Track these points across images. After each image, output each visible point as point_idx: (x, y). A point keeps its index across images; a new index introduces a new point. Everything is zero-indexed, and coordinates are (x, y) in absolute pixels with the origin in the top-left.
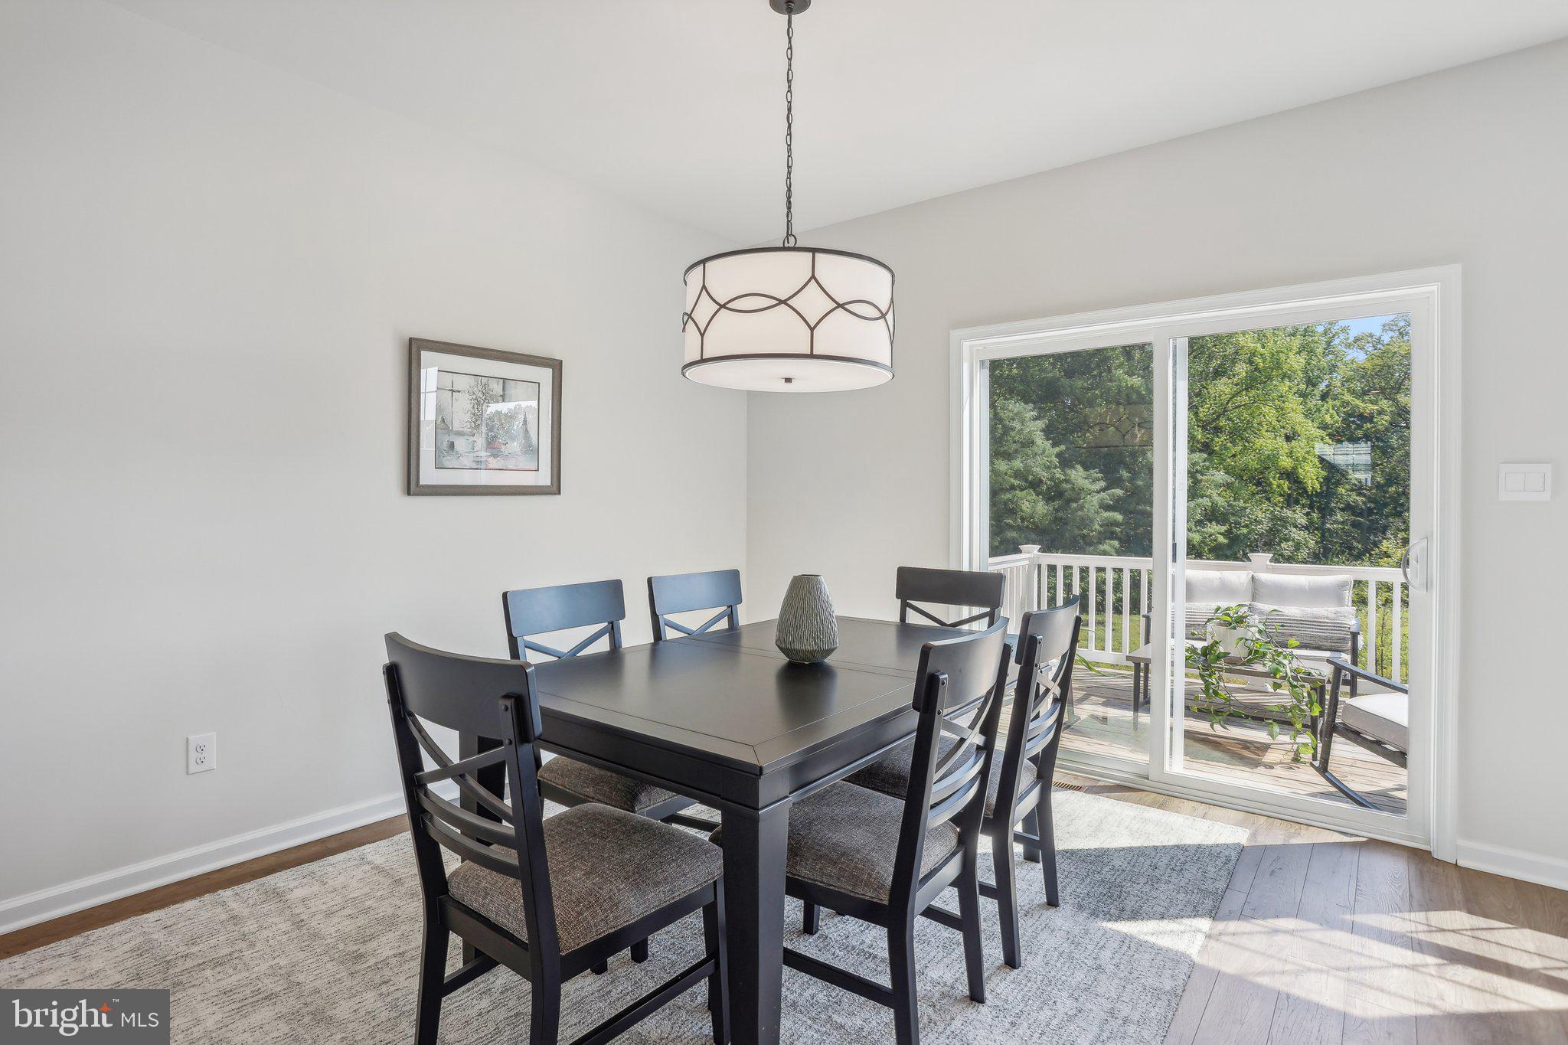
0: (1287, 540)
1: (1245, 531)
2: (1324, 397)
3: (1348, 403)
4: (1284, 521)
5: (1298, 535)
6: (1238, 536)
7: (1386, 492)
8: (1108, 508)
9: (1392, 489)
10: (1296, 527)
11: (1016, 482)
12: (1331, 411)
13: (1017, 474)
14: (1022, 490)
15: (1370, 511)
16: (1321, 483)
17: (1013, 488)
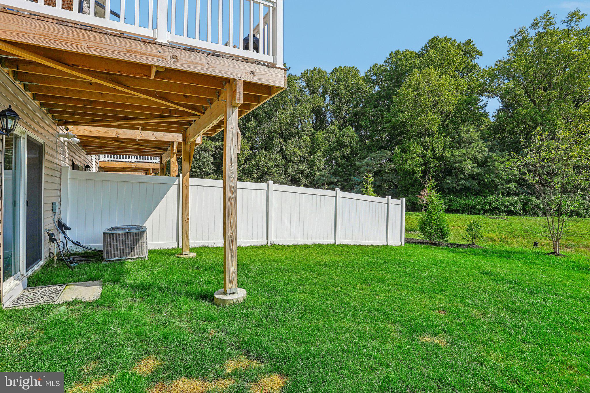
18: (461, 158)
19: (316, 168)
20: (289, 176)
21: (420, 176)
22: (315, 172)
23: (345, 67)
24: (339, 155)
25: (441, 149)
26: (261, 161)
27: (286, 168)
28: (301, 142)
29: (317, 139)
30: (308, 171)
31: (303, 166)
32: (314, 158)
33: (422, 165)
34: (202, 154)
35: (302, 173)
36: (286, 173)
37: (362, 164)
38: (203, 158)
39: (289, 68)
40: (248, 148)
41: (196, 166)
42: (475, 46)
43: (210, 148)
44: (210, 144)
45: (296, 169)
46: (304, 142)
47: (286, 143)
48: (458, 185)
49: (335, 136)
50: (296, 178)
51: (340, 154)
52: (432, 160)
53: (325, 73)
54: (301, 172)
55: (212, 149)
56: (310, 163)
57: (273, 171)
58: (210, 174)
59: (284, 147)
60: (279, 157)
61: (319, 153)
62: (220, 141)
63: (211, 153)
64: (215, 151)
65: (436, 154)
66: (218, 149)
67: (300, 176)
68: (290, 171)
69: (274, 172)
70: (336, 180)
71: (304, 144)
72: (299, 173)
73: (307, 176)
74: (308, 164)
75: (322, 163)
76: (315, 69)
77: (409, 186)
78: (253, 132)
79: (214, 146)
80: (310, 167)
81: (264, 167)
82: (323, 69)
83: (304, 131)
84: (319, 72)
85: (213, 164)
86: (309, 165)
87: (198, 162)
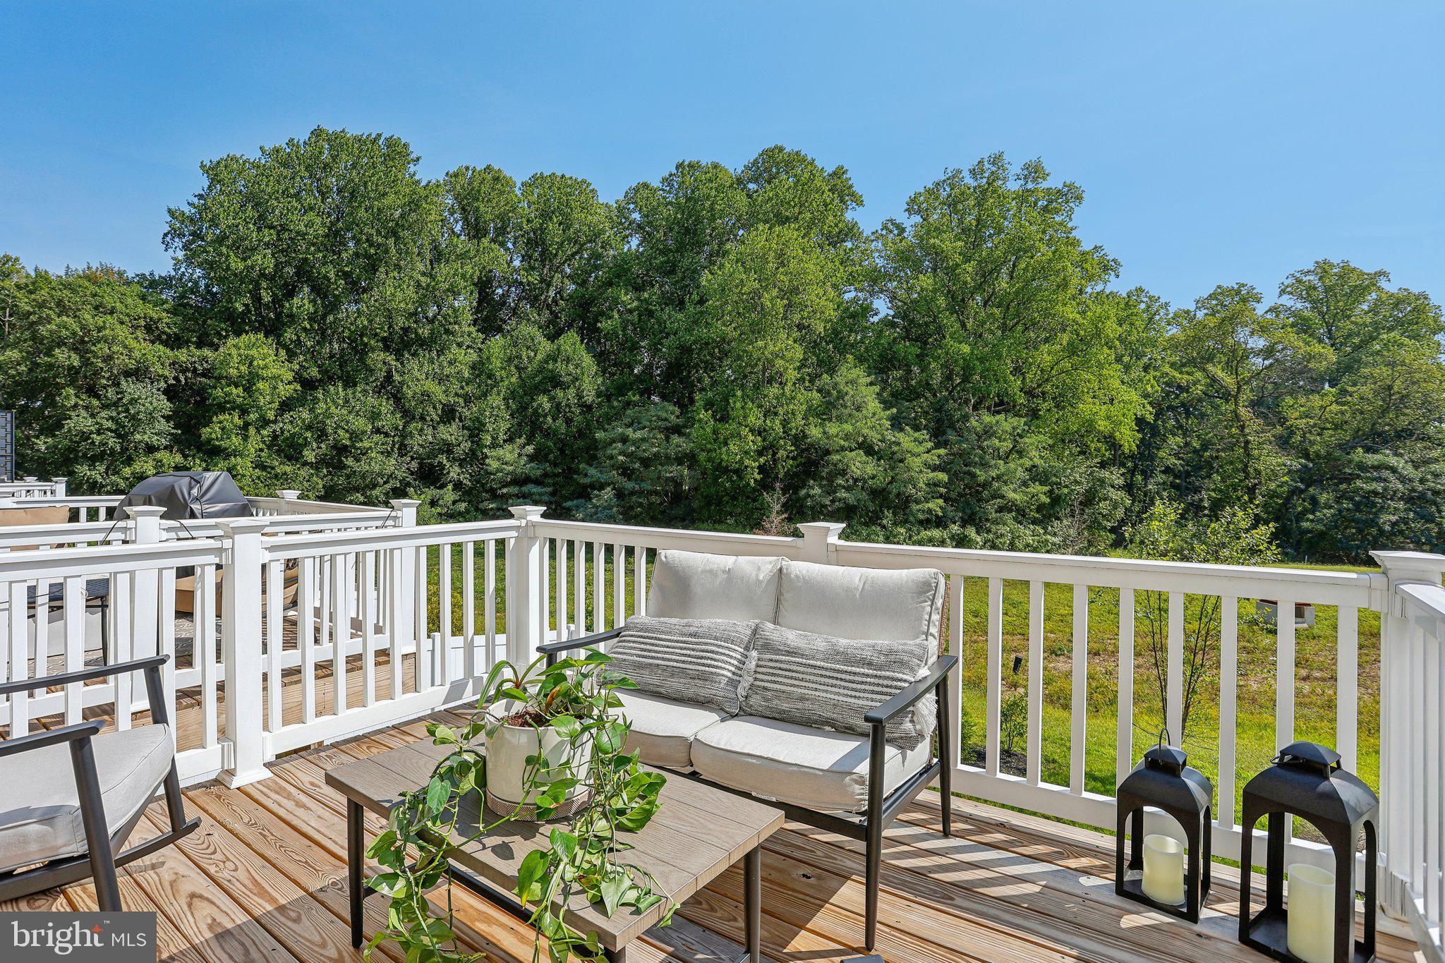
0: (1105, 499)
1: (1066, 491)
2: (1146, 369)
3: (1167, 374)
4: (1102, 481)
5: (1116, 495)
6: (1059, 497)
7: (1202, 456)
8: (935, 468)
9: (1207, 454)
10: (1113, 487)
11: (846, 444)
12: (1152, 381)
13: (847, 437)
14: (851, 450)
15: (1188, 474)
16: (1137, 446)
17: (843, 449)
18: (842, 442)
19: (487, 440)
20: (412, 458)
21: (755, 480)
22: (485, 450)
23: (563, 176)
24: (547, 406)
25: (799, 417)
26: (331, 416)
27: (404, 437)
28: (445, 364)
29: (488, 358)
30: (467, 445)
31: (451, 432)
32: (482, 412)
33: (760, 453)
34: (131, 388)
35: (449, 452)
36: (403, 449)
37: (611, 435)
38: (133, 401)
39: (418, 159)
40: (289, 376)
41: (109, 424)
42: (850, 182)
43: (157, 368)
44: (160, 357)
45: (430, 438)
46: (450, 363)
47: (402, 363)
48: (833, 501)
49: (532, 354)
50: (431, 465)
51: (549, 405)
52: (782, 442)
53: (509, 183)
54: (448, 448)
55: (167, 373)
56: (468, 423)
57: (366, 444)
58: (158, 449)
59: (397, 377)
60: (386, 406)
61: (495, 400)
62: (192, 348)
63: (163, 385)
64: (176, 378)
65: (791, 429)
66: (184, 371)
67: (443, 458)
68: (415, 443)
69: (370, 448)
70: (539, 473)
71: (452, 370)
72: (441, 451)
73: (464, 459)
74: (464, 427)
75: (504, 426)
76: (488, 169)
77: (726, 498)
78: (305, 329)
79: (174, 364)
80: (470, 436)
81: (341, 432)
82: (507, 172)
83: (452, 333)
84: (496, 179)
85: (167, 418)
86: (468, 429)
87: (114, 414)
